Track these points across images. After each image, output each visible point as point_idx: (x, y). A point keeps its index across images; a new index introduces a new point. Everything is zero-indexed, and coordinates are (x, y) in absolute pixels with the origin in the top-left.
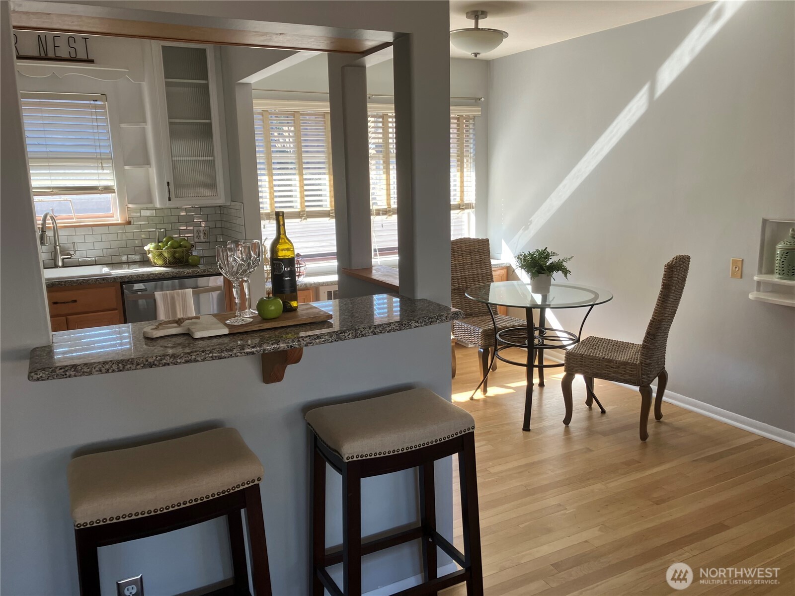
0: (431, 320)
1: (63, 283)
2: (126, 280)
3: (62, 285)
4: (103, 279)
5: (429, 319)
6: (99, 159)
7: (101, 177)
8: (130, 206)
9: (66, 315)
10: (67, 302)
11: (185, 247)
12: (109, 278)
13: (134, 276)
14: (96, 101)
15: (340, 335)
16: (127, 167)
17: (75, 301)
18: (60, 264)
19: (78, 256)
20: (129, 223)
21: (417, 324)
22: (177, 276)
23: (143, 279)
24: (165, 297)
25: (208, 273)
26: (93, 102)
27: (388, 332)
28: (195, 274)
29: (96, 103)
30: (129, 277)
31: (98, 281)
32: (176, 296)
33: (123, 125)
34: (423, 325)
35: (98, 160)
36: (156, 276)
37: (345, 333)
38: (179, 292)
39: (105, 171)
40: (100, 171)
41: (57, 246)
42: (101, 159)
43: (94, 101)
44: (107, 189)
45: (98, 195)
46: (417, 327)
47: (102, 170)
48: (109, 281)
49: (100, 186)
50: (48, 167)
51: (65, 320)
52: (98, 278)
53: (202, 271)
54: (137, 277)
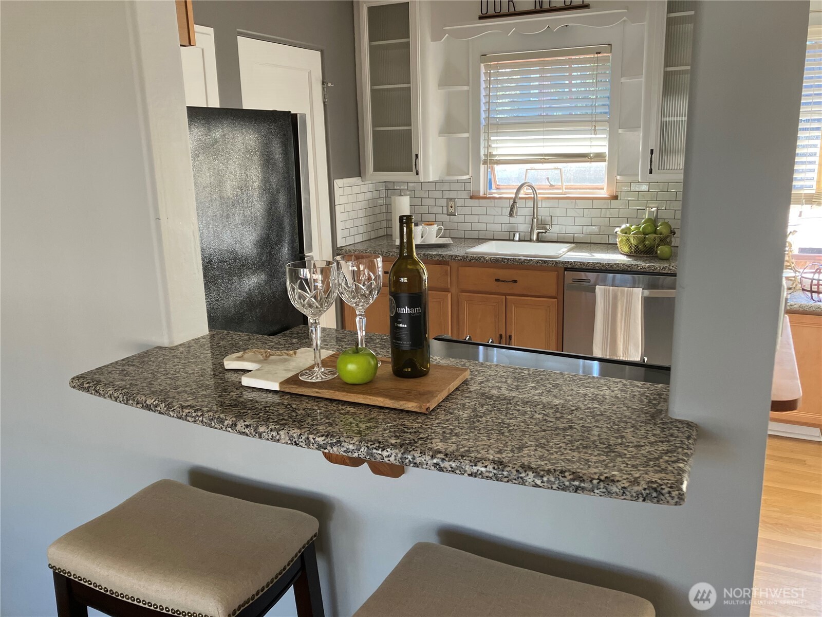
0: (576, 483)
1: (506, 260)
2: (569, 266)
3: (504, 262)
4: (545, 262)
5: (573, 480)
6: (591, 121)
7: (594, 143)
8: (618, 177)
9: (506, 295)
10: (506, 282)
11: (661, 234)
12: (551, 261)
13: (578, 262)
14: (600, 53)
15: (374, 451)
16: (620, 131)
17: (515, 281)
18: (535, 238)
19: (554, 230)
20: (616, 198)
21: (539, 482)
22: (629, 269)
23: (587, 268)
24: (606, 294)
25: (669, 272)
26: (596, 56)
27: (470, 475)
28: (651, 271)
29: (599, 55)
30: (572, 263)
31: (540, 263)
32: (619, 294)
33: (623, 80)
34: (554, 487)
35: (590, 123)
36: (603, 266)
37: (383, 450)
38: (624, 290)
39: (598, 136)
40: (593, 136)
41: (535, 218)
42: (595, 121)
43: (597, 53)
44: (599, 157)
45: (588, 164)
46: (536, 486)
47: (594, 134)
48: (551, 265)
49: (591, 153)
50: (542, 132)
51: (504, 299)
52: (540, 260)
53: (662, 267)
54: (581, 265)
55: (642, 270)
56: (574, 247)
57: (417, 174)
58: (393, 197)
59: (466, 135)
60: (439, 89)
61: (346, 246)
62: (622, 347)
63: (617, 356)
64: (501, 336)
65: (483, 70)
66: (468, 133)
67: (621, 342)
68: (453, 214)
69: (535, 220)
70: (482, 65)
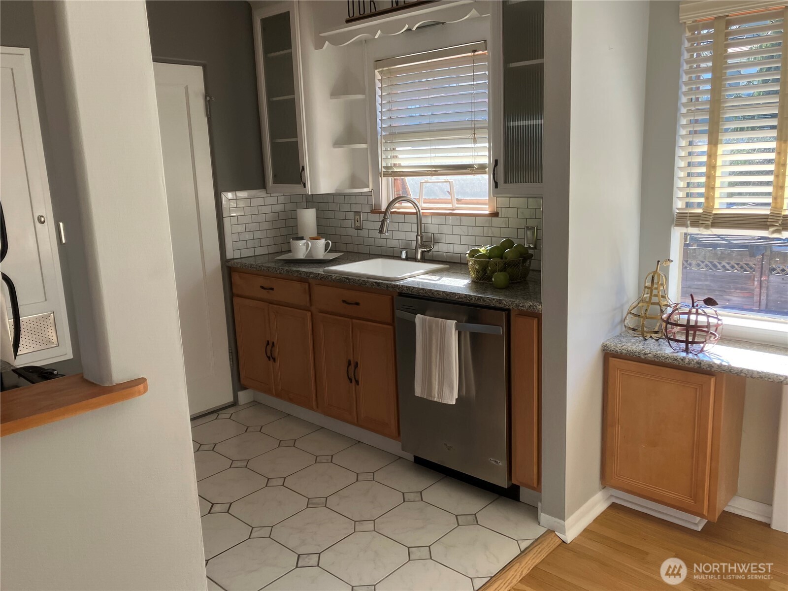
1: (347, 281)
2: (398, 291)
6: (471, 129)
7: (476, 153)
9: (352, 318)
10: (351, 304)
12: (384, 283)
13: (405, 287)
14: (476, 51)
17: (357, 304)
18: (419, 256)
20: (496, 214)
22: (448, 298)
23: (413, 293)
26: (474, 53)
28: (468, 301)
29: (476, 53)
32: (434, 326)
36: (426, 292)
38: (438, 322)
39: (478, 145)
40: (474, 145)
41: (419, 235)
42: (474, 128)
44: (481, 169)
47: (474, 143)
48: (383, 288)
49: (475, 164)
50: (429, 142)
51: (350, 323)
52: (375, 282)
53: (477, 298)
54: (407, 290)
55: (460, 300)
56: (447, 268)
57: (305, 186)
58: (298, 211)
59: (364, 146)
60: (331, 99)
61: (241, 258)
62: (437, 386)
63: (432, 397)
64: (350, 361)
65: (378, 76)
66: (367, 143)
67: (436, 380)
68: (359, 228)
69: (419, 237)
70: (376, 71)
